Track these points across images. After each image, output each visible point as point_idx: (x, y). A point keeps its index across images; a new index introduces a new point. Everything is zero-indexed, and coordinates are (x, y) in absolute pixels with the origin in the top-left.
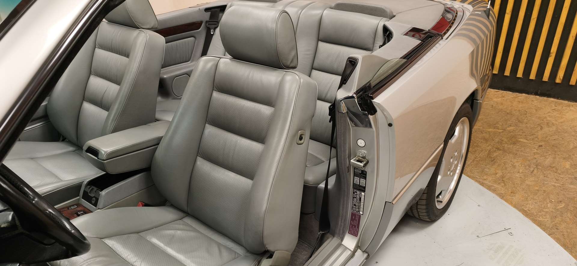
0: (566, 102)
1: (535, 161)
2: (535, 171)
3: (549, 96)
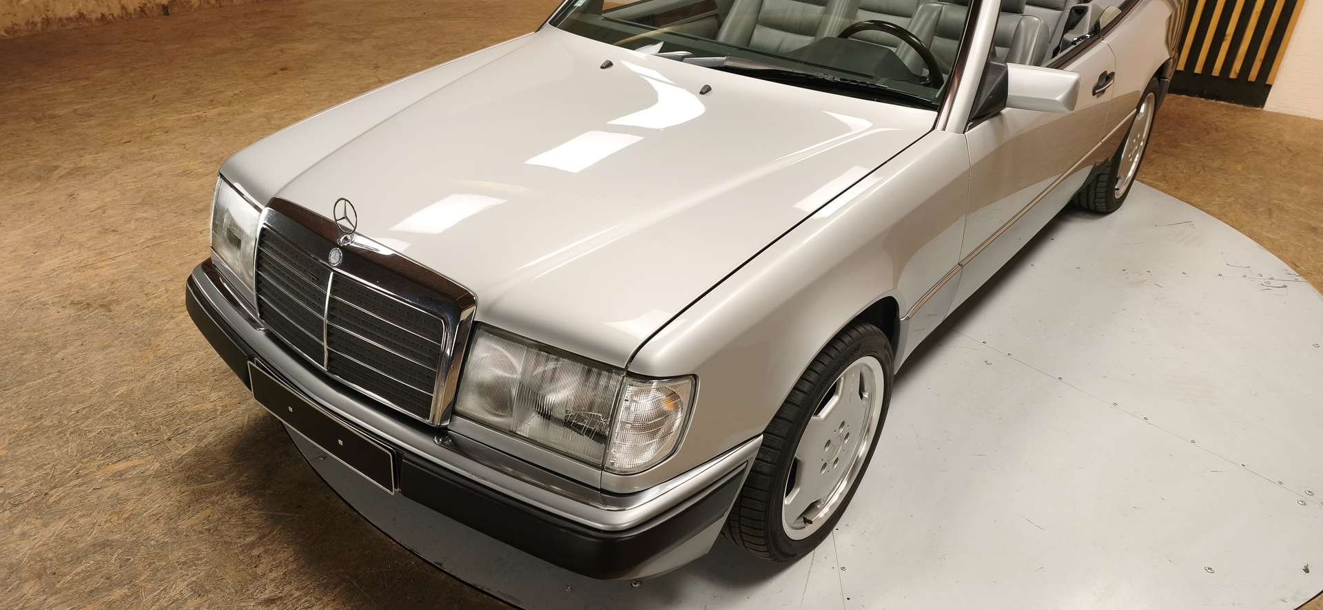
0: (1241, 106)
1: (1201, 163)
2: (1202, 172)
3: (1218, 99)
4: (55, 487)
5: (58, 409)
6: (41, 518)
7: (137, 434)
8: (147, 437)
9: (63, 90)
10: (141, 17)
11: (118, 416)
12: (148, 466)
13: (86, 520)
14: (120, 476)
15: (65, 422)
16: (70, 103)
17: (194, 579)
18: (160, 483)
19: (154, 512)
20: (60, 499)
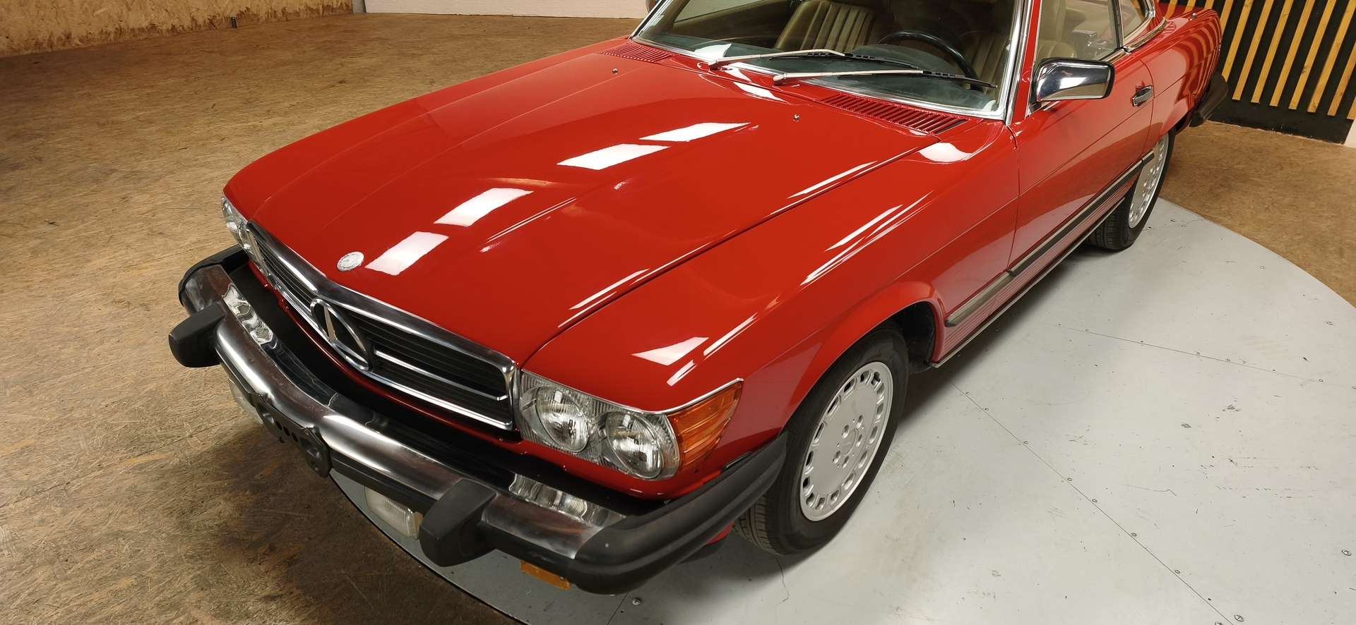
0: (1321, 141)
1: (1271, 199)
2: (1271, 208)
3: (1296, 132)
4: (78, 477)
5: (88, 402)
6: (61, 506)
7: (161, 429)
8: (169, 433)
9: (127, 97)
10: (210, 29)
11: (145, 411)
12: (168, 461)
13: (103, 510)
14: (142, 468)
15: (94, 415)
16: (133, 110)
17: (198, 572)
18: (177, 478)
19: (169, 506)
20: (81, 489)
